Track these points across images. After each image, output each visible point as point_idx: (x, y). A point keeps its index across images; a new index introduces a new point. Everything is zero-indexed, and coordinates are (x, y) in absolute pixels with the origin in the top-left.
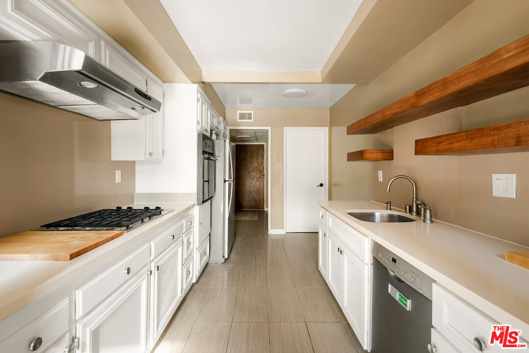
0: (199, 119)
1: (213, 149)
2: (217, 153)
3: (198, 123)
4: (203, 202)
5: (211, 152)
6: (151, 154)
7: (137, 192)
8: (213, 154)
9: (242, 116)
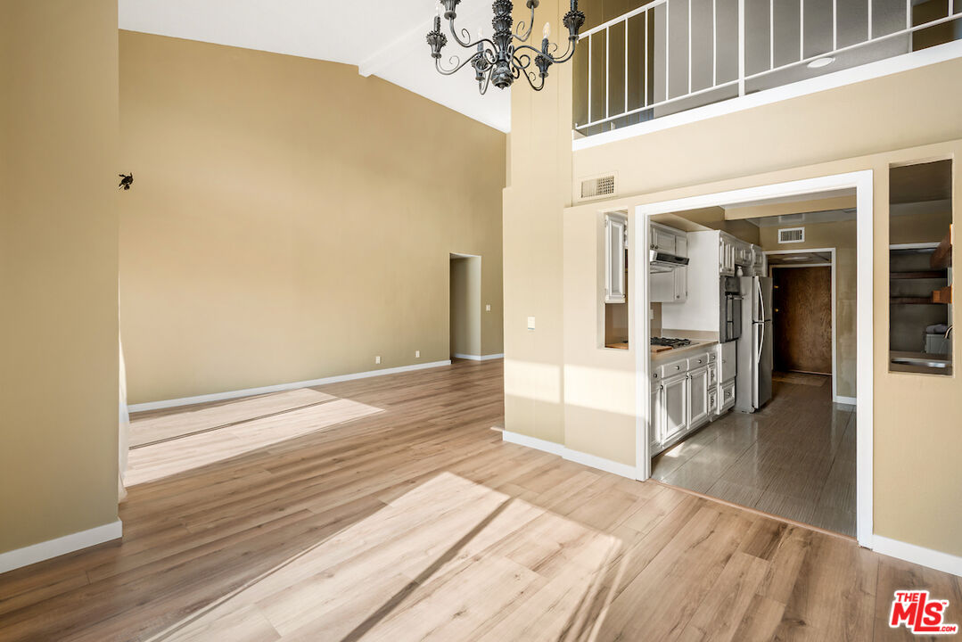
0: (722, 262)
1: (739, 287)
2: (743, 291)
3: (720, 266)
4: (727, 341)
5: (736, 291)
6: (678, 297)
7: (663, 327)
8: (738, 294)
9: (786, 236)
